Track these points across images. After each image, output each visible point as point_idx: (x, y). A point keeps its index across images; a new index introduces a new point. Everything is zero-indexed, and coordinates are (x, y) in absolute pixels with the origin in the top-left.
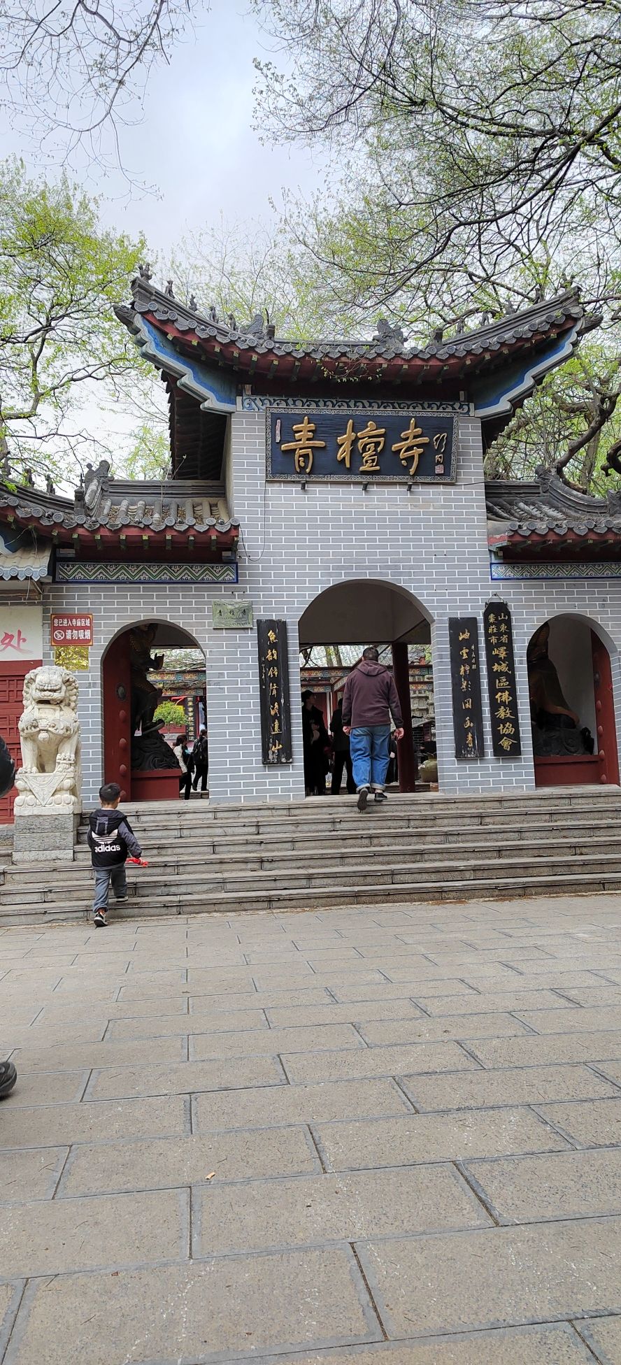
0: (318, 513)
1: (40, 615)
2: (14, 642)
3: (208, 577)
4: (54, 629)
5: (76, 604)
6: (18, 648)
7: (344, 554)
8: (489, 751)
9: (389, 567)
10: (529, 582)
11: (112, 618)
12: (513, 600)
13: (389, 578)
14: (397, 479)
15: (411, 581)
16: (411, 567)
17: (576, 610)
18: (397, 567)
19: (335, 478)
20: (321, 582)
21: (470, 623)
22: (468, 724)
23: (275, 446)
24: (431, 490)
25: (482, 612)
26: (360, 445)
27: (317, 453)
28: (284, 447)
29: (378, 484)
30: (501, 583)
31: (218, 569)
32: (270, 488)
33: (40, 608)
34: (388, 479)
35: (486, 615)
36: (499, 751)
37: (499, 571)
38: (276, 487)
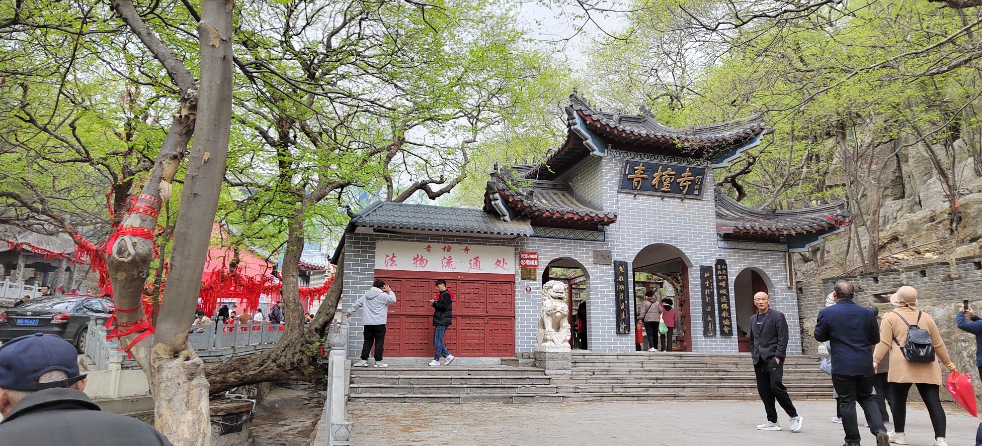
0: (641, 209)
1: (514, 251)
2: (501, 264)
3: (591, 238)
4: (521, 259)
5: (531, 247)
6: (503, 267)
7: (652, 230)
8: (718, 333)
9: (673, 238)
10: (734, 250)
11: (547, 255)
12: (728, 259)
13: (673, 244)
14: (677, 195)
15: (683, 246)
16: (683, 239)
17: (755, 266)
18: (677, 239)
19: (649, 193)
20: (642, 243)
21: (709, 269)
22: (709, 319)
23: (625, 175)
24: (691, 202)
25: (714, 263)
26: (663, 178)
27: (644, 181)
28: (629, 176)
29: (668, 197)
30: (722, 250)
31: (596, 233)
32: (620, 195)
33: (513, 248)
34: (673, 195)
35: (716, 265)
36: (723, 333)
37: (722, 244)
38: (622, 195)
